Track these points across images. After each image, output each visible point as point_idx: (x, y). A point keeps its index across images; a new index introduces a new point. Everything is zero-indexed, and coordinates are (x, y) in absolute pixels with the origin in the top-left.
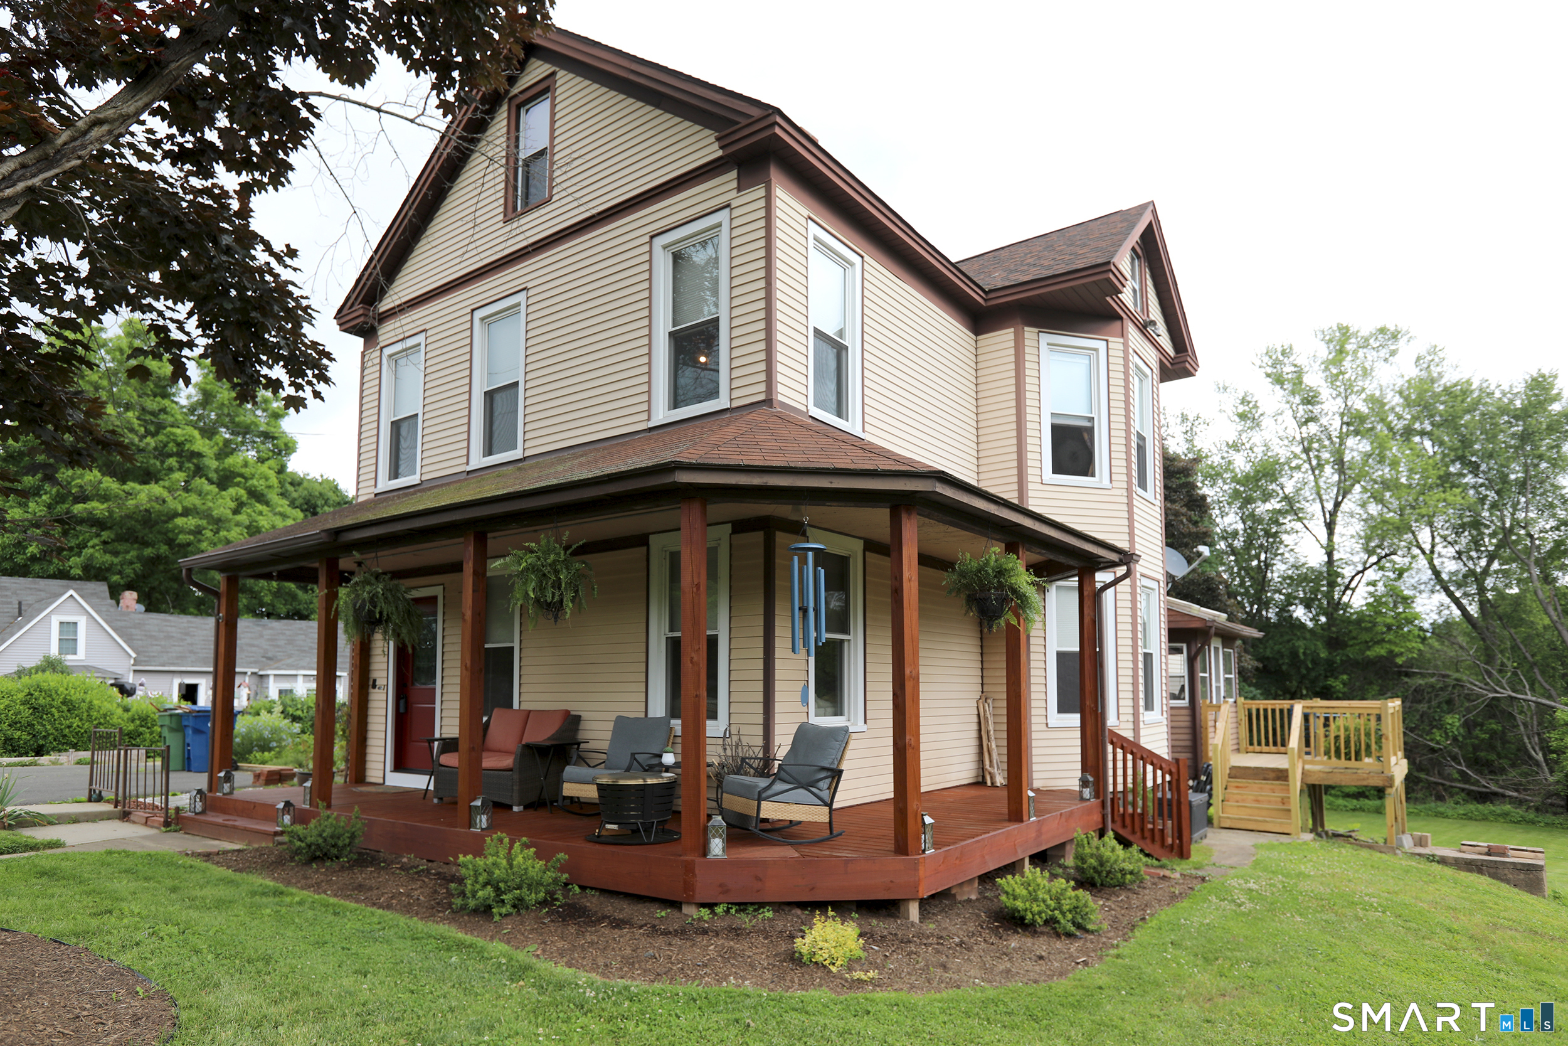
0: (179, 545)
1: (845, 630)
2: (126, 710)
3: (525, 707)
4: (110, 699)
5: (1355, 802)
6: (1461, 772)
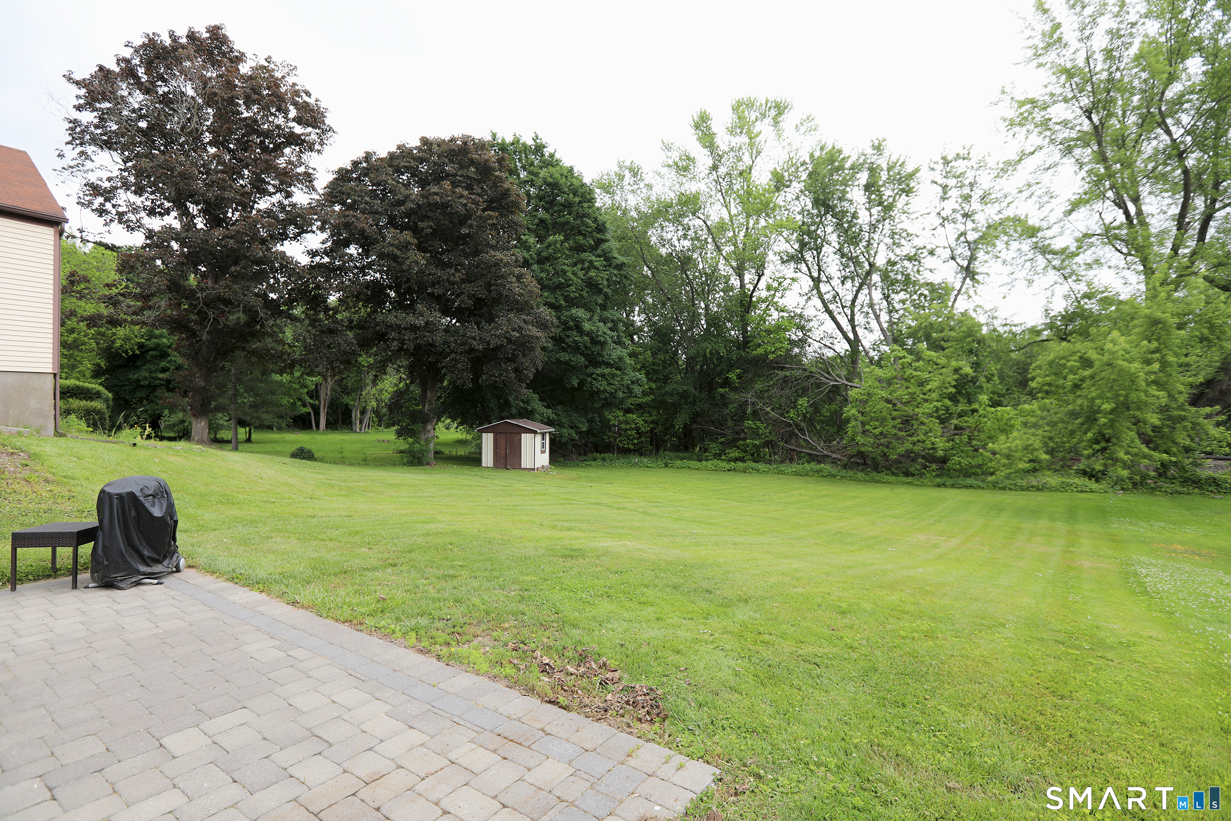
6: (805, 440)
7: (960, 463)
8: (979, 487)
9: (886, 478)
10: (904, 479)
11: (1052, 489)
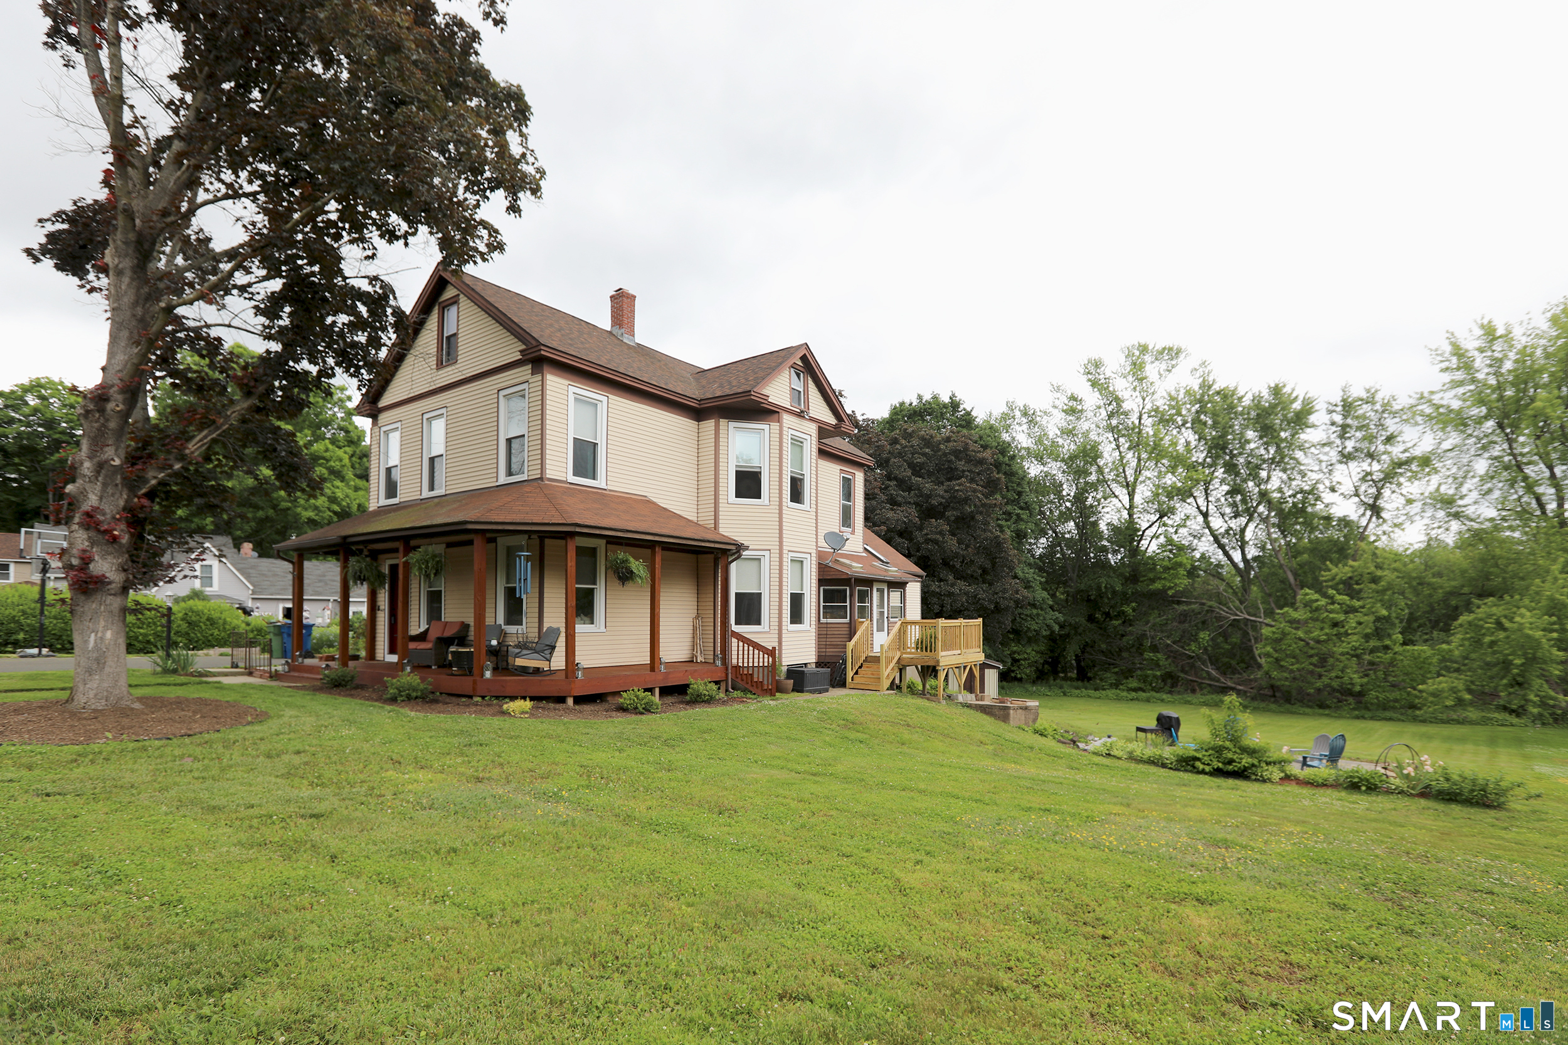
0: (281, 510)
1: (595, 584)
2: (248, 624)
3: (448, 620)
4: (237, 617)
5: (1134, 694)
6: (1208, 673)
7: (1377, 698)
8: (1399, 720)
9: (1302, 710)
10: (1321, 711)
11: (1472, 723)
